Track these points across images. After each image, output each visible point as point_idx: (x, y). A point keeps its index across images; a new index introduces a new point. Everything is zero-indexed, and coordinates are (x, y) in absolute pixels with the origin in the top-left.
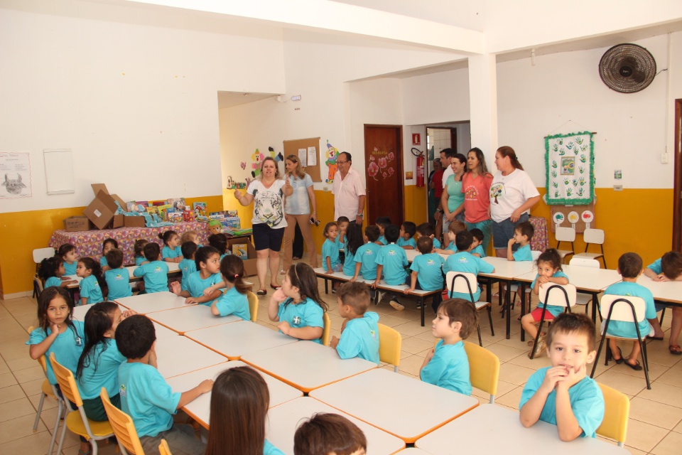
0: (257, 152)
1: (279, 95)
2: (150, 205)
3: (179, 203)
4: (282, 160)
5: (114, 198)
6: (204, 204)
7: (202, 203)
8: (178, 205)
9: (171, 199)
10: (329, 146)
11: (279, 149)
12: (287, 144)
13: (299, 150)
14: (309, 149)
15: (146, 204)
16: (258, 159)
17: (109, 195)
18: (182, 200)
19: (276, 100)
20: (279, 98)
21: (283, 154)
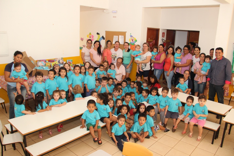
0: (90, 34)
1: (105, 9)
2: (47, 61)
3: (61, 60)
4: (104, 39)
5: (30, 58)
6: (72, 61)
7: (71, 60)
8: (60, 62)
9: (57, 58)
10: (131, 36)
11: (103, 34)
12: (107, 32)
13: (114, 36)
14: (120, 36)
15: (45, 61)
16: (90, 37)
17: (28, 58)
18: (62, 59)
19: (103, 11)
20: (105, 11)
21: (104, 37)
